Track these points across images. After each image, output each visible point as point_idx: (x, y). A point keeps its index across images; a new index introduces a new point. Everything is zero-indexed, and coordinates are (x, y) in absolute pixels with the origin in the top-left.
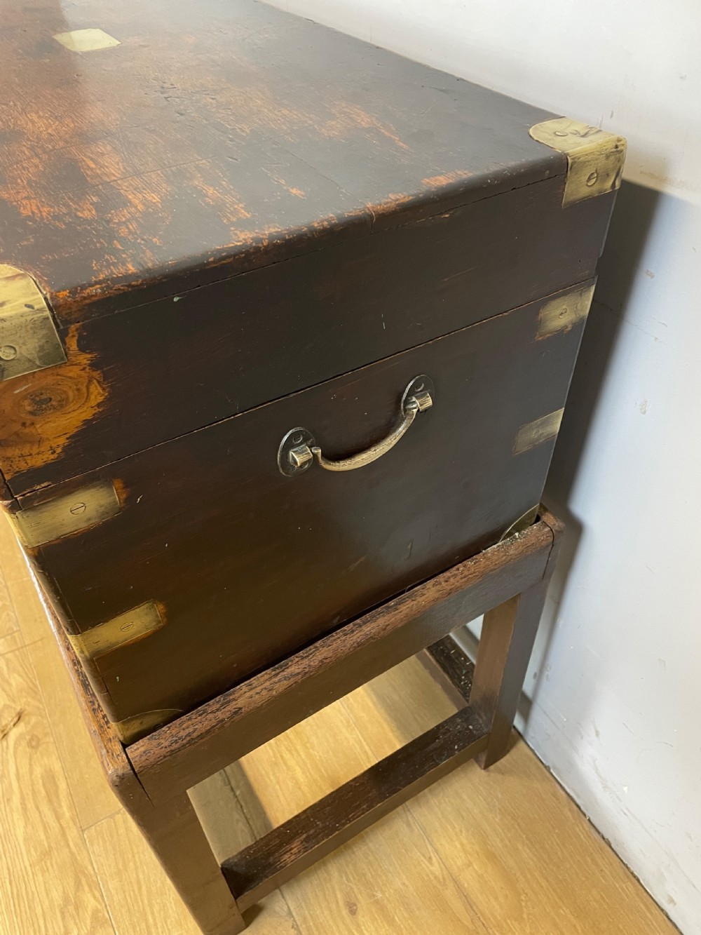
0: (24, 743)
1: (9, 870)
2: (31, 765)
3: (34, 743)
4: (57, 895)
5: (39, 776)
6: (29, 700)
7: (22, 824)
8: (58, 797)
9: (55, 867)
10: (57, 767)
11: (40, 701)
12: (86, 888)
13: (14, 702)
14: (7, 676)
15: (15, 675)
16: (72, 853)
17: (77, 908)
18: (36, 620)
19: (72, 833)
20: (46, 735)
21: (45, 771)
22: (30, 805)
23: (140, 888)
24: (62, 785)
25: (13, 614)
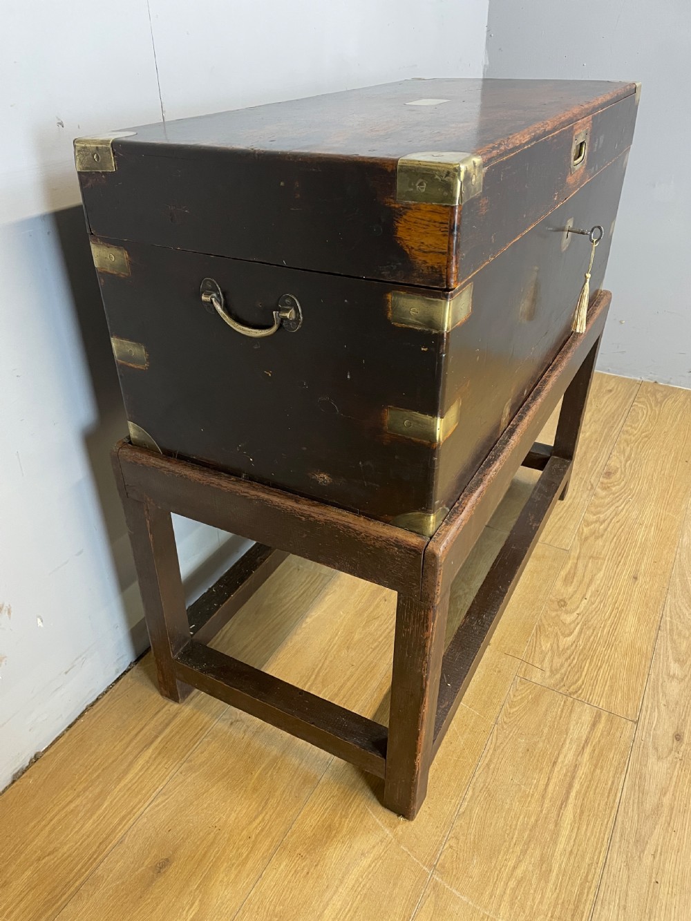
0: (568, 608)
1: (617, 567)
2: (573, 595)
3: (562, 603)
4: (600, 542)
5: (572, 587)
6: (546, 626)
7: (597, 577)
8: (569, 572)
9: (593, 550)
10: (559, 584)
11: (541, 620)
12: (584, 534)
13: (557, 633)
14: (550, 653)
15: (544, 648)
16: (581, 549)
17: (594, 533)
18: (499, 672)
19: (575, 554)
20: (551, 601)
21: (566, 586)
22: (587, 580)
23: (561, 518)
24: (563, 573)
25: (511, 693)
